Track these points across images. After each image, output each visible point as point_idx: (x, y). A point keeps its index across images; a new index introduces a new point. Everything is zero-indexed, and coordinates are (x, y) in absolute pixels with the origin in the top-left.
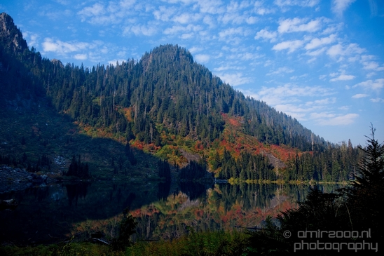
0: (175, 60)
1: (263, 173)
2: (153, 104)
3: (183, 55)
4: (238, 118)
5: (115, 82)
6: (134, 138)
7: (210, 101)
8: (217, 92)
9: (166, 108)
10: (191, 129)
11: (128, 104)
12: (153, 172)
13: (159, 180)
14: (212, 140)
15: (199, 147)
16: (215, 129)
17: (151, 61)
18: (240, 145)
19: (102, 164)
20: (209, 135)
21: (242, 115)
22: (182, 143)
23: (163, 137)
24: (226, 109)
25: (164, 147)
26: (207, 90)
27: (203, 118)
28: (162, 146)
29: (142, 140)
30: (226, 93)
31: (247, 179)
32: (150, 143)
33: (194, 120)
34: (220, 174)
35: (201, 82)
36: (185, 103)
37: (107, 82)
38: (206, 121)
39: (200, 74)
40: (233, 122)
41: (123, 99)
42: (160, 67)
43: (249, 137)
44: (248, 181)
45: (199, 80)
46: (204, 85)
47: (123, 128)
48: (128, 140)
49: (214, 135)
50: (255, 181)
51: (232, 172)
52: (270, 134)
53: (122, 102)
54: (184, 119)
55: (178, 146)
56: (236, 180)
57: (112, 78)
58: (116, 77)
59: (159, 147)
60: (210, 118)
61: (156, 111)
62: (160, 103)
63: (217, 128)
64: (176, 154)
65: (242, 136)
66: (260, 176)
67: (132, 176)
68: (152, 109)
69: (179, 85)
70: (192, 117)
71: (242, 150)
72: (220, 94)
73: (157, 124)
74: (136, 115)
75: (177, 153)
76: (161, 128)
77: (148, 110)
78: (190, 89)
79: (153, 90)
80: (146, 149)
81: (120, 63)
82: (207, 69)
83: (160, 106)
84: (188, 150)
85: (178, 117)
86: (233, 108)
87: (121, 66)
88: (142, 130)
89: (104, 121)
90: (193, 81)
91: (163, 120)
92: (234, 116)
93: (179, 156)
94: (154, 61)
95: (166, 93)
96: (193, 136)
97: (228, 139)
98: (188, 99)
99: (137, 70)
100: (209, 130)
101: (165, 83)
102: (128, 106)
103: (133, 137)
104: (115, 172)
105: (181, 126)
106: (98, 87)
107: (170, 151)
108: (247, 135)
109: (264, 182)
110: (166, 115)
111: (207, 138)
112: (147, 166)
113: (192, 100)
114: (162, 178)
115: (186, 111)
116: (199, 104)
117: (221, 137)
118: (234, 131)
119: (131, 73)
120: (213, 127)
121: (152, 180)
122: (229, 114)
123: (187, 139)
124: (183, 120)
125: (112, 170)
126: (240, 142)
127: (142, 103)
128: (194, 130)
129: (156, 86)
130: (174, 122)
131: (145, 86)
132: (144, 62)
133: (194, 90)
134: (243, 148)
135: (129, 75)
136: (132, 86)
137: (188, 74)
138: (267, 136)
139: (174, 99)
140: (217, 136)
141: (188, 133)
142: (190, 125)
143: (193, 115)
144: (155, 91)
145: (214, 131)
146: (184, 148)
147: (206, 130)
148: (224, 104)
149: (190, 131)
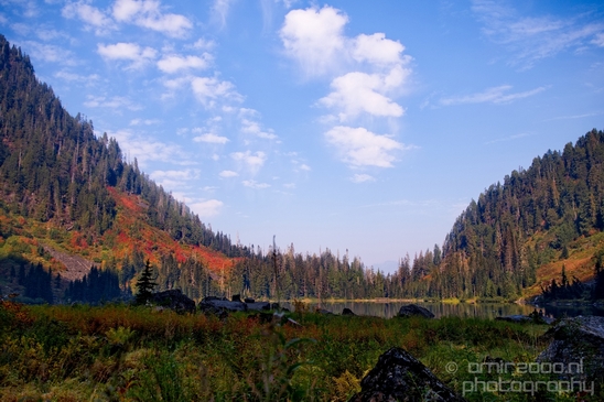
1: (204, 288)
4: (133, 197)
8: (94, 147)
10: (58, 209)
14: (102, 232)
15: (78, 243)
16: (104, 212)
18: (151, 244)
20: (97, 223)
21: (139, 192)
22: (41, 233)
25: (10, 239)
27: (83, 191)
28: (5, 237)
33: (65, 193)
35: (65, 123)
36: (43, 157)
40: (127, 201)
43: (157, 232)
46: (69, 129)
49: (104, 224)
52: (189, 229)
55: (36, 239)
63: (108, 211)
64: (41, 255)
65: (148, 228)
66: (201, 293)
71: (155, 252)
72: (100, 151)
75: (42, 253)
84: (57, 247)
86: (124, 180)
92: (125, 193)
96: (63, 223)
97: (128, 231)
100: (96, 214)
105: (37, 201)
107: (26, 248)
108: (154, 228)
111: (93, 228)
117: (115, 227)
118: (134, 219)
120: (101, 209)
122: (118, 188)
123: (49, 226)
124: (42, 190)
126: (150, 238)
128: (64, 211)
133: (54, 134)
134: (156, 249)
137: (37, 101)
138: (185, 231)
140: (110, 225)
141: (52, 216)
142: (56, 201)
143: (63, 182)
145: (105, 216)
146: (49, 244)
147: (91, 214)
148: (111, 170)
149: (58, 213)
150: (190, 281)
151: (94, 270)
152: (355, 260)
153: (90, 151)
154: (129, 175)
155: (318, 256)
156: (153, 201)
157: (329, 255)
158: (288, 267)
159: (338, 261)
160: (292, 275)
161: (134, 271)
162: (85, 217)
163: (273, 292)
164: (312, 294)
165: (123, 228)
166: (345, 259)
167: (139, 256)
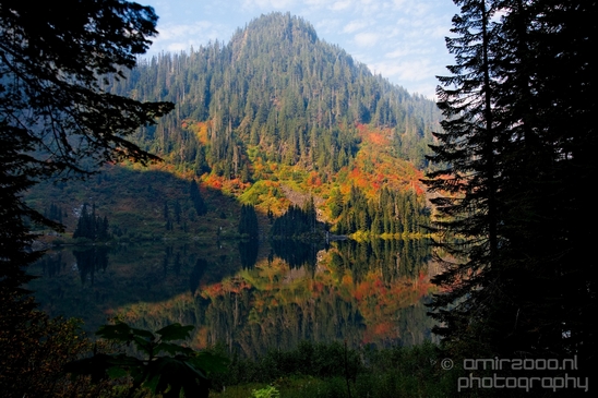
0: (284, 38)
1: (410, 221)
2: (244, 115)
5: (186, 81)
6: (209, 171)
7: (338, 104)
8: (350, 89)
9: (264, 120)
10: (303, 153)
11: (204, 116)
12: (231, 226)
13: (238, 238)
14: (336, 170)
15: (313, 181)
16: (342, 150)
17: (244, 42)
18: (383, 177)
19: (150, 215)
20: (331, 162)
22: (286, 177)
23: (256, 167)
24: (366, 117)
25: (257, 184)
26: (335, 87)
27: (323, 134)
28: (252, 182)
29: (221, 174)
30: (367, 91)
31: (382, 232)
32: (233, 178)
33: (309, 138)
34: (339, 226)
35: (325, 73)
36: (295, 110)
37: (173, 81)
38: (327, 139)
39: (323, 60)
40: (374, 138)
41: (195, 108)
42: (259, 52)
43: (399, 163)
44: (385, 236)
45: (322, 69)
46: (329, 78)
47: (191, 157)
48: (199, 175)
49: (340, 162)
50: (397, 235)
51: (359, 222)
53: (195, 114)
55: (280, 181)
56: (365, 234)
57: (182, 74)
58: (187, 73)
59: (248, 185)
60: (336, 134)
61: (249, 126)
62: (255, 113)
63: (346, 150)
64: (274, 195)
65: (388, 161)
66: (406, 228)
67: (197, 232)
68: (243, 124)
69: (287, 80)
70: (304, 132)
71: (385, 184)
72: (356, 93)
73: (249, 146)
74: (213, 134)
75: (275, 193)
76: (255, 154)
77: (236, 124)
78: (306, 87)
79: (246, 91)
80: (227, 187)
81: (197, 49)
82: (344, 52)
83: (254, 117)
84: (295, 187)
85: (282, 134)
86: (377, 115)
87: (197, 54)
88: (221, 156)
89: (162, 146)
90: (312, 72)
91: (259, 140)
92: (378, 129)
93: (279, 197)
94: (249, 43)
95: (266, 95)
96: (306, 165)
97: (363, 166)
98: (300, 102)
99: (222, 58)
100: (332, 154)
101: (264, 78)
102: (205, 119)
103: (205, 169)
104: (168, 227)
105: (288, 148)
106: (158, 90)
107: (265, 191)
108: (398, 160)
109: (412, 236)
110: (263, 131)
111: (328, 166)
112: (223, 217)
113: (306, 105)
114: (243, 236)
115: (295, 123)
116: (317, 111)
117: (351, 163)
118: (374, 154)
119: (212, 64)
120: (339, 148)
121: (228, 238)
122: (371, 125)
123: (295, 169)
124: (291, 138)
125: (164, 224)
126: (383, 171)
127: (227, 112)
128: (307, 155)
129: (250, 84)
130: (276, 142)
131: (233, 85)
132: (235, 45)
133: (313, 87)
134: (387, 181)
135: (209, 67)
136: (212, 86)
139: (279, 104)
140: (346, 162)
141: (298, 160)
142: (302, 147)
144: (249, 93)
146: (289, 185)
148: (364, 109)
149: (303, 156)
154: (381, 110)
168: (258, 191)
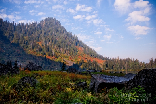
0: (55, 24)
2: (49, 41)
3: (58, 22)
4: (81, 48)
8: (73, 38)
9: (55, 43)
14: (75, 56)
15: (71, 58)
17: (45, 23)
20: (74, 54)
21: (82, 47)
23: (56, 54)
25: (58, 58)
27: (71, 47)
32: (53, 56)
33: (67, 48)
35: (67, 34)
36: (63, 41)
37: (27, 31)
40: (80, 49)
41: (36, 38)
42: (50, 26)
46: (68, 35)
49: (75, 54)
54: (63, 48)
55: (63, 58)
58: (31, 29)
59: (56, 58)
61: (51, 44)
64: (64, 61)
65: (84, 54)
74: (44, 45)
77: (48, 43)
80: (52, 59)
83: (53, 42)
84: (67, 59)
85: (61, 46)
86: (79, 44)
87: (31, 24)
88: (48, 51)
89: (31, 47)
91: (54, 48)
95: (54, 37)
96: (68, 54)
102: (39, 41)
103: (45, 54)
105: (63, 50)
106: (24, 32)
107: (61, 60)
108: (86, 54)
110: (56, 45)
118: (81, 53)
122: (78, 46)
123: (65, 55)
126: (85, 56)
127: (45, 40)
130: (59, 48)
131: (45, 34)
132: (41, 24)
133: (65, 36)
134: (86, 59)
137: (61, 30)
138: (92, 55)
139: (57, 39)
142: (66, 50)
143: (67, 46)
145: (75, 52)
146: (65, 59)
147: (73, 52)
148: (76, 42)
149: (66, 52)
150: (94, 66)
151: (74, 64)
152: (137, 59)
153: (72, 39)
154: (80, 43)
155: (126, 59)
156: (85, 48)
157: (129, 59)
158: (117, 62)
159: (131, 60)
160: (119, 64)
161: (82, 64)
162: (72, 53)
163: (114, 68)
164: (124, 68)
165: (79, 55)
166: (133, 60)
167: (83, 60)
168: (59, 60)
